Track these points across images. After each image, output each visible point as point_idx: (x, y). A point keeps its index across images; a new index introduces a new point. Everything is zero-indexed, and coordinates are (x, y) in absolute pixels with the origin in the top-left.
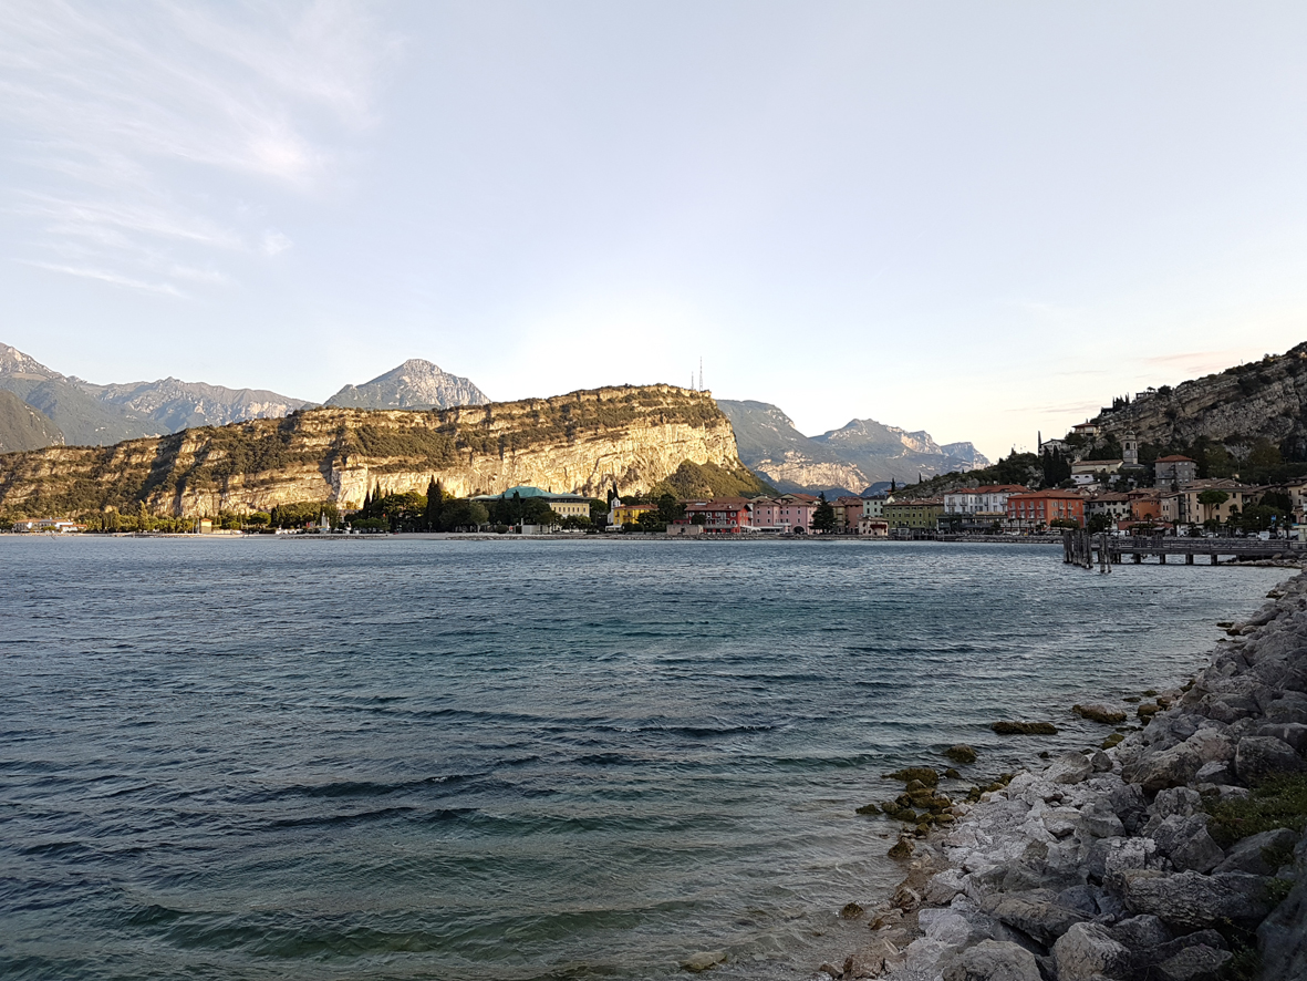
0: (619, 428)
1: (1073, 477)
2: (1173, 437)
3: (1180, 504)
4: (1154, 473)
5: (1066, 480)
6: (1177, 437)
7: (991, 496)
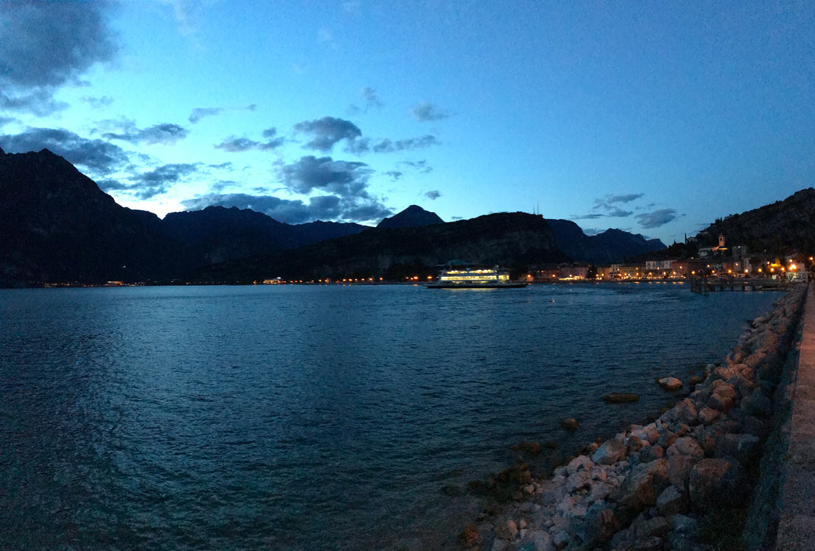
1: (699, 253)
2: (740, 236)
3: (742, 264)
4: (731, 251)
5: (696, 254)
7: (665, 262)
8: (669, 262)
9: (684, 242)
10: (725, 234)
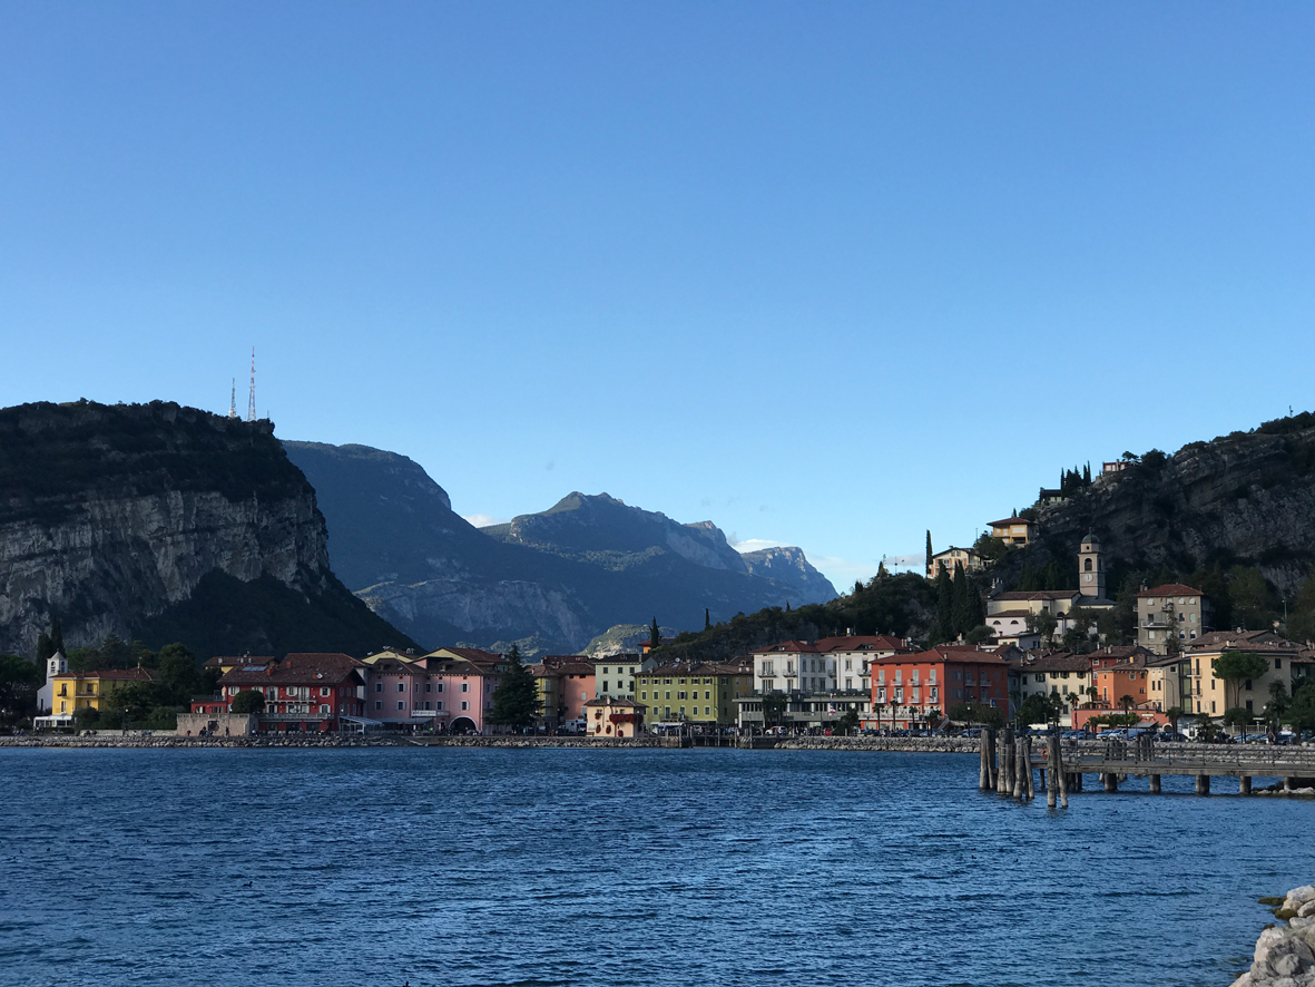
0: (62, 497)
1: (989, 622)
2: (1168, 549)
3: (1182, 678)
4: (1134, 619)
5: (978, 628)
6: (1175, 548)
7: (842, 658)
8: (857, 659)
9: (921, 570)
10: (1105, 541)
